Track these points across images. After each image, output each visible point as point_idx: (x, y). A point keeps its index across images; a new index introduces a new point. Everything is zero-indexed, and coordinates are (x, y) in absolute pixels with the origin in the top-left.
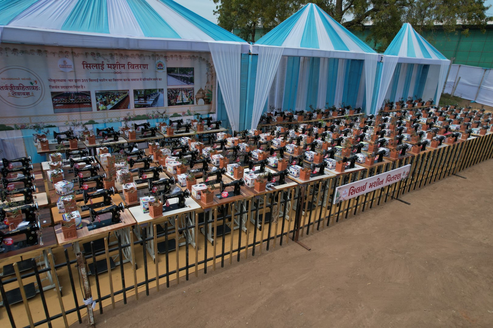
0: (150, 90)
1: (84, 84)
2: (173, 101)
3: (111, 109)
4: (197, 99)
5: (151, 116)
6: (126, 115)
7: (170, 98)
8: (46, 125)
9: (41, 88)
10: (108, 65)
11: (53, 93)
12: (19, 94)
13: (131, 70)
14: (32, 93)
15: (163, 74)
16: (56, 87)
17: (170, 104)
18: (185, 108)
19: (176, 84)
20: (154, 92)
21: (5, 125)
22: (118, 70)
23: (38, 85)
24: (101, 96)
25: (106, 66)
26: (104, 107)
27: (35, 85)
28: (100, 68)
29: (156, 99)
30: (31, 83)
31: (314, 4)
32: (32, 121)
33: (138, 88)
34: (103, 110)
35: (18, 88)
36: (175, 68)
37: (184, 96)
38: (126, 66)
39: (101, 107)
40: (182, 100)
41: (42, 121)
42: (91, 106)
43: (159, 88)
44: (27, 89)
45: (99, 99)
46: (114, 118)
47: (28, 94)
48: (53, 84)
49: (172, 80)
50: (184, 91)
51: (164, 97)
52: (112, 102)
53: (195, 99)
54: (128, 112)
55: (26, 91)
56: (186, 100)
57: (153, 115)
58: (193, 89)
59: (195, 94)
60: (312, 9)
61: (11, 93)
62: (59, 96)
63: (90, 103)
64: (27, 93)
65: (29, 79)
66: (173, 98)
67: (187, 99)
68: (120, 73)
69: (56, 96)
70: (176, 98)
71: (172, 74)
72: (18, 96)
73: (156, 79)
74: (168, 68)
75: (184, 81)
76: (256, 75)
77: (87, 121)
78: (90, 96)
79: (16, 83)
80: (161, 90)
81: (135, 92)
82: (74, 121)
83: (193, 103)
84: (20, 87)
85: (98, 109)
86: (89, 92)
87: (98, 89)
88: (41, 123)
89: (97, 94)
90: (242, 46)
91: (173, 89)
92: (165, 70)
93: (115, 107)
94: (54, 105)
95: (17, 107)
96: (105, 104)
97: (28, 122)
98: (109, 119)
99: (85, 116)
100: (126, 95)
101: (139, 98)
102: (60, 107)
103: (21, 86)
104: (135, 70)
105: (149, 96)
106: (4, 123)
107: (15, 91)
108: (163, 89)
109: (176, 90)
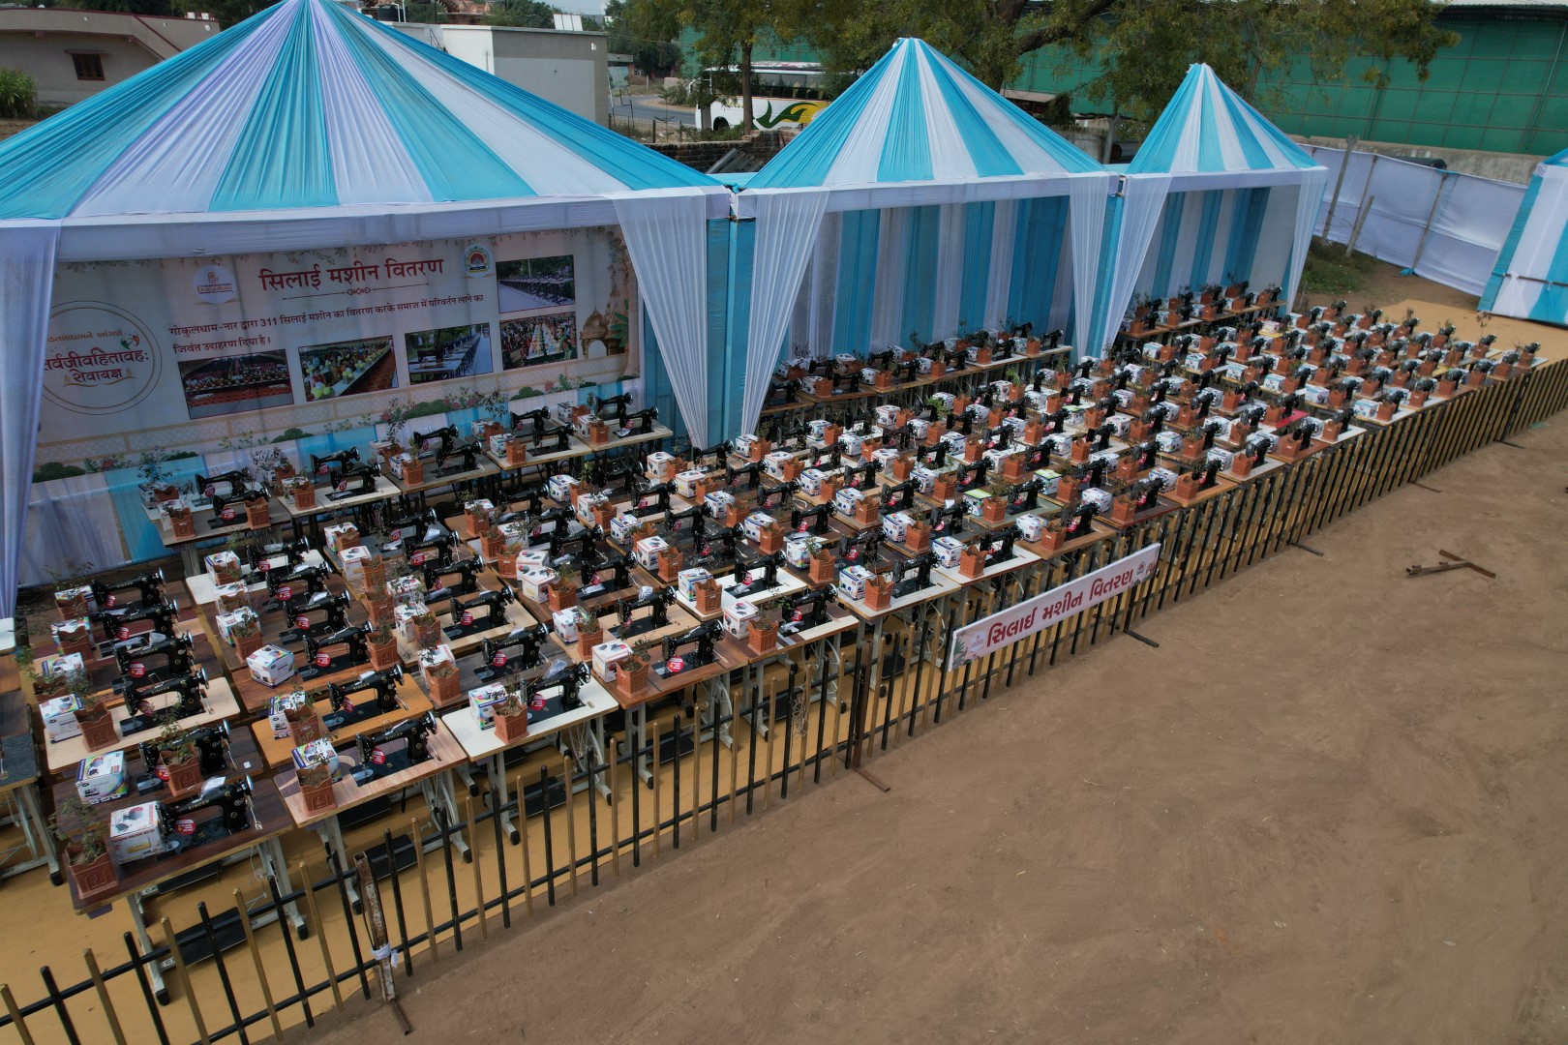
0: (452, 331)
1: (268, 331)
2: (516, 355)
3: (345, 393)
4: (586, 343)
5: (457, 401)
6: (388, 407)
7: (507, 346)
8: (169, 452)
9: (150, 355)
10: (332, 271)
11: (182, 365)
12: (93, 376)
13: (396, 280)
14: (128, 370)
15: (485, 282)
16: (192, 348)
17: (509, 364)
18: (552, 372)
19: (523, 306)
20: (462, 336)
21: (60, 464)
22: (359, 284)
23: (143, 346)
24: (316, 360)
25: (324, 277)
26: (326, 391)
27: (133, 347)
28: (310, 282)
29: (470, 355)
30: (124, 343)
31: (916, 40)
32: (133, 447)
33: (416, 327)
34: (323, 397)
35: (89, 360)
36: (518, 263)
37: (549, 339)
38: (382, 271)
39: (318, 389)
40: (544, 350)
41: (159, 443)
42: (289, 390)
43: (476, 320)
44: (113, 359)
45: (310, 369)
46: (354, 416)
47: (116, 373)
48: (182, 340)
49: (512, 295)
50: (547, 322)
51: (492, 346)
52: (347, 372)
53: (579, 342)
54: (392, 397)
55: (111, 366)
56: (554, 347)
57: (462, 400)
58: (573, 316)
59: (580, 328)
60: (911, 55)
61: (70, 375)
62: (200, 370)
63: (287, 382)
64: (113, 371)
65: (119, 333)
66: (516, 348)
67: (558, 345)
68: (366, 290)
69: (191, 371)
70: (525, 345)
71: (512, 279)
72: (92, 382)
73: (466, 299)
74: (498, 265)
75: (545, 296)
76: (751, 276)
77: (282, 433)
78: (284, 362)
79: (83, 349)
80: (483, 328)
81: (411, 339)
82: (245, 435)
83: (574, 356)
84: (95, 356)
85: (310, 397)
86: (283, 353)
87: (308, 342)
88: (156, 448)
89: (304, 356)
90: (709, 198)
91: (518, 321)
92: (492, 270)
93: (357, 387)
94: (189, 396)
95: (89, 411)
96: (329, 380)
97: (122, 448)
98: (341, 421)
99: (277, 418)
100: (385, 350)
101: (422, 355)
102: (205, 402)
103: (98, 353)
104: (409, 279)
105: (451, 348)
106: (57, 459)
107: (81, 369)
108: (487, 325)
109: (524, 322)
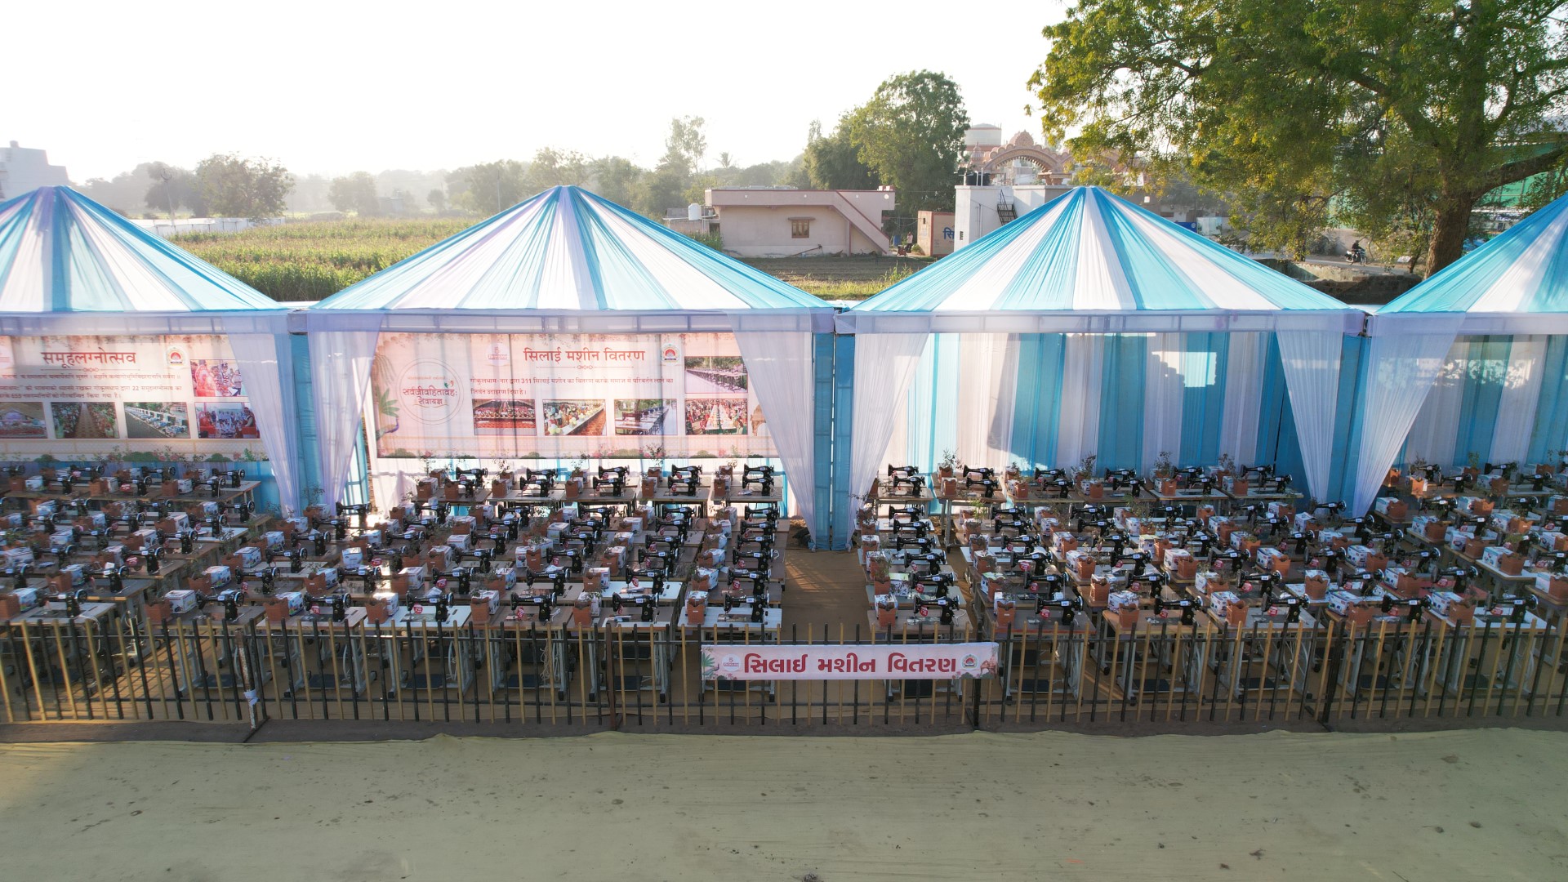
0: (648, 402)
1: (526, 387)
2: (696, 425)
3: (570, 434)
4: (755, 424)
5: (649, 452)
6: (598, 448)
7: (689, 419)
8: (460, 453)
9: (458, 393)
10: (569, 352)
11: (474, 401)
13: (611, 362)
15: (675, 370)
16: (481, 391)
17: (690, 431)
18: (726, 442)
19: (701, 389)
20: (656, 406)
22: (586, 363)
24: (553, 409)
25: (563, 356)
26: (558, 430)
27: (450, 387)
29: (661, 419)
30: (445, 385)
32: (442, 447)
33: (621, 397)
34: (556, 434)
35: (428, 391)
36: (702, 358)
37: (724, 416)
38: (602, 355)
39: (552, 428)
40: (719, 425)
41: (456, 447)
42: (534, 426)
43: (666, 396)
45: (549, 414)
47: (440, 401)
48: (477, 386)
49: (693, 380)
50: (723, 404)
51: (676, 417)
52: (573, 420)
53: (750, 423)
54: (601, 442)
55: (438, 397)
56: (728, 424)
57: (654, 451)
58: (746, 401)
59: (751, 411)
62: (483, 406)
63: (534, 420)
65: (445, 378)
66: (695, 421)
67: (732, 422)
68: (591, 367)
69: (479, 405)
70: (704, 419)
71: (696, 369)
73: (660, 380)
74: (686, 359)
75: (723, 384)
77: (527, 453)
78: (533, 408)
79: (425, 386)
80: (672, 402)
81: (618, 404)
83: (745, 432)
85: (547, 434)
86: (533, 402)
87: (549, 398)
89: (546, 405)
91: (699, 401)
92: (681, 362)
93: (579, 431)
94: (476, 420)
95: (424, 422)
96: (560, 423)
97: (436, 446)
98: (565, 452)
99: (526, 440)
100: (599, 409)
101: (625, 415)
102: (484, 426)
104: (620, 362)
105: (646, 413)
106: (404, 447)
108: (674, 401)
109: (704, 402)
